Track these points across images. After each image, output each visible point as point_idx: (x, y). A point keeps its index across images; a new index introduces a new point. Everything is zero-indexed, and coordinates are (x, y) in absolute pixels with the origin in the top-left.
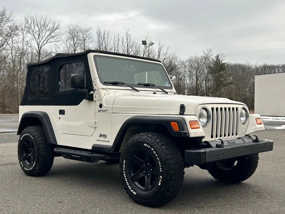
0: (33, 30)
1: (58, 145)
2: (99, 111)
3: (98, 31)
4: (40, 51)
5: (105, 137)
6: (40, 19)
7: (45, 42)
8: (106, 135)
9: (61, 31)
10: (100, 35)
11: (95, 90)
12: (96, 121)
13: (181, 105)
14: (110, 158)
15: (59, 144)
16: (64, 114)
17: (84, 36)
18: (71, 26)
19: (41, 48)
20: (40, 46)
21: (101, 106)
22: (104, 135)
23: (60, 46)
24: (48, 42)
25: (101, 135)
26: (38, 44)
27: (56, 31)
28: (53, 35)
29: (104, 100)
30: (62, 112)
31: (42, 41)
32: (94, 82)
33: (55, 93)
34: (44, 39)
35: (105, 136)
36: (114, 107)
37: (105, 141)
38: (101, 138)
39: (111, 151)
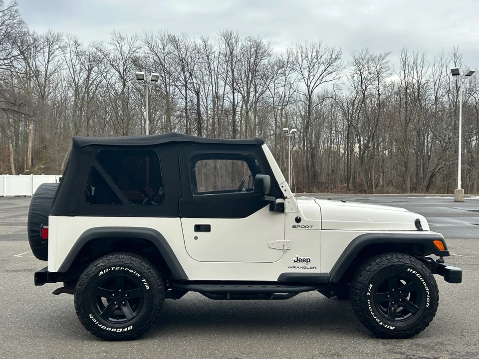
0: (301, 65)
1: (190, 281)
2: (294, 227)
3: (403, 55)
4: (310, 96)
6: (312, 48)
7: (318, 82)
9: (342, 63)
10: (407, 63)
11: (286, 197)
16: (209, 231)
17: (378, 67)
18: (357, 53)
19: (312, 92)
20: (310, 90)
21: (299, 220)
22: (304, 260)
23: (342, 85)
24: (322, 81)
25: (298, 260)
26: (308, 86)
27: (335, 64)
28: (330, 69)
29: (302, 212)
30: (203, 229)
31: (314, 82)
32: (282, 187)
33: (181, 197)
34: (316, 78)
35: (308, 261)
36: (324, 222)
37: (306, 268)
38: (298, 264)
39: (330, 280)
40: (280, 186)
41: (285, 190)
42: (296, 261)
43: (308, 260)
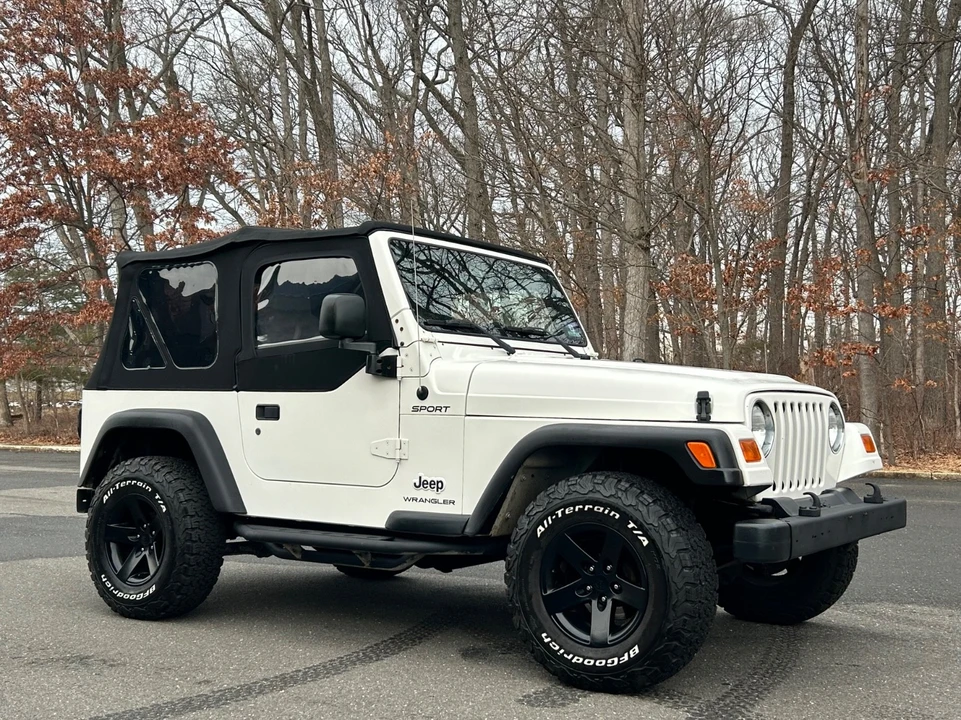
1: (249, 517)
2: (415, 409)
5: (438, 487)
8: (441, 482)
11: (402, 344)
12: (403, 439)
13: (699, 393)
14: (456, 553)
15: (251, 512)
16: (277, 418)
21: (423, 394)
22: (432, 483)
25: (422, 484)
29: (432, 377)
30: (268, 413)
32: (397, 321)
33: (239, 351)
35: (438, 485)
36: (470, 397)
37: (436, 502)
38: (422, 493)
39: (467, 530)
40: (393, 321)
41: (402, 329)
42: (418, 484)
43: (440, 485)
